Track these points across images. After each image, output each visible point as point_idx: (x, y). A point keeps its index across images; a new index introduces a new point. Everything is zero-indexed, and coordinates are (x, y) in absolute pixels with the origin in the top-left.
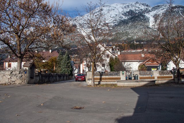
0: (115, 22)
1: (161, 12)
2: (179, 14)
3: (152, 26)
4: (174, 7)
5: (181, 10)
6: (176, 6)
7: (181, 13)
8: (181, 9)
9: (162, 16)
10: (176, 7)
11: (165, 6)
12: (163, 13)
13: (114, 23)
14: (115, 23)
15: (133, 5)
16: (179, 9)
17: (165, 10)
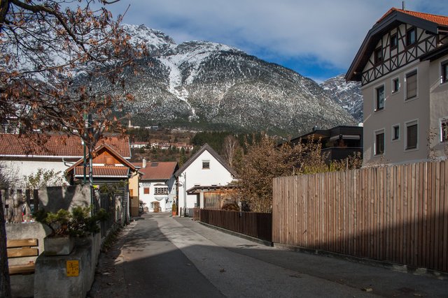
0: (82, 70)
1: (197, 58)
2: (237, 69)
3: (175, 88)
4: (228, 52)
5: (240, 62)
6: (231, 50)
7: (241, 67)
8: (240, 58)
9: (199, 69)
10: (230, 53)
11: (208, 47)
12: (202, 63)
13: (78, 71)
14: (81, 72)
15: (131, 30)
16: (238, 58)
17: (207, 55)
